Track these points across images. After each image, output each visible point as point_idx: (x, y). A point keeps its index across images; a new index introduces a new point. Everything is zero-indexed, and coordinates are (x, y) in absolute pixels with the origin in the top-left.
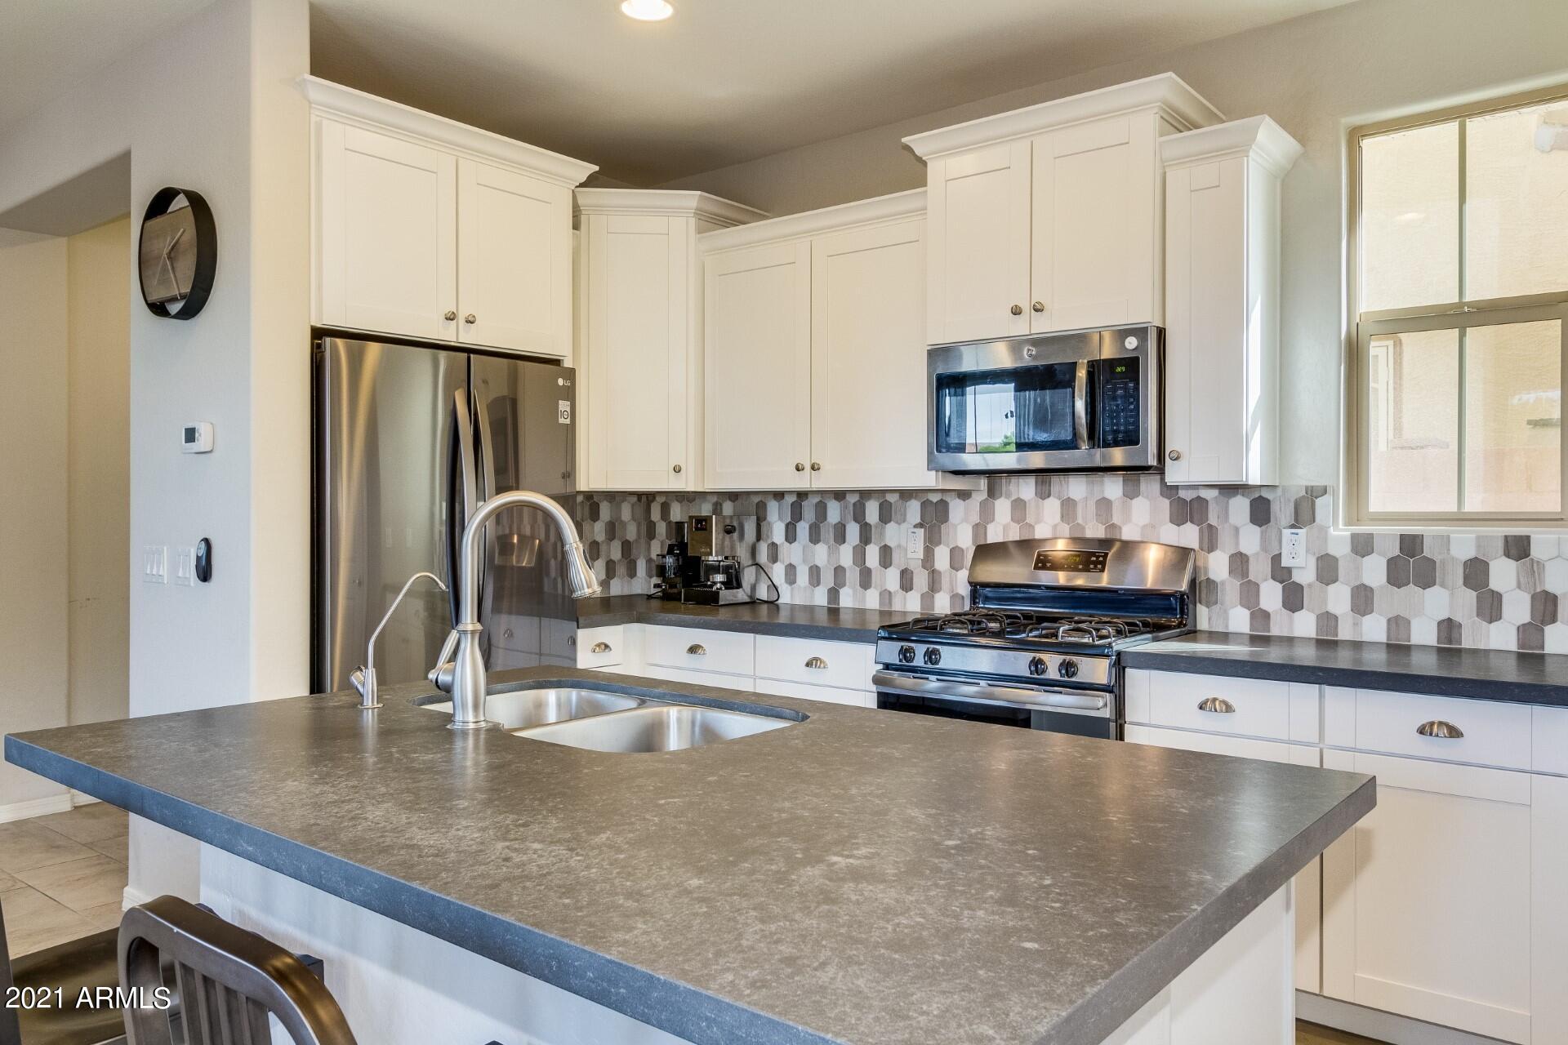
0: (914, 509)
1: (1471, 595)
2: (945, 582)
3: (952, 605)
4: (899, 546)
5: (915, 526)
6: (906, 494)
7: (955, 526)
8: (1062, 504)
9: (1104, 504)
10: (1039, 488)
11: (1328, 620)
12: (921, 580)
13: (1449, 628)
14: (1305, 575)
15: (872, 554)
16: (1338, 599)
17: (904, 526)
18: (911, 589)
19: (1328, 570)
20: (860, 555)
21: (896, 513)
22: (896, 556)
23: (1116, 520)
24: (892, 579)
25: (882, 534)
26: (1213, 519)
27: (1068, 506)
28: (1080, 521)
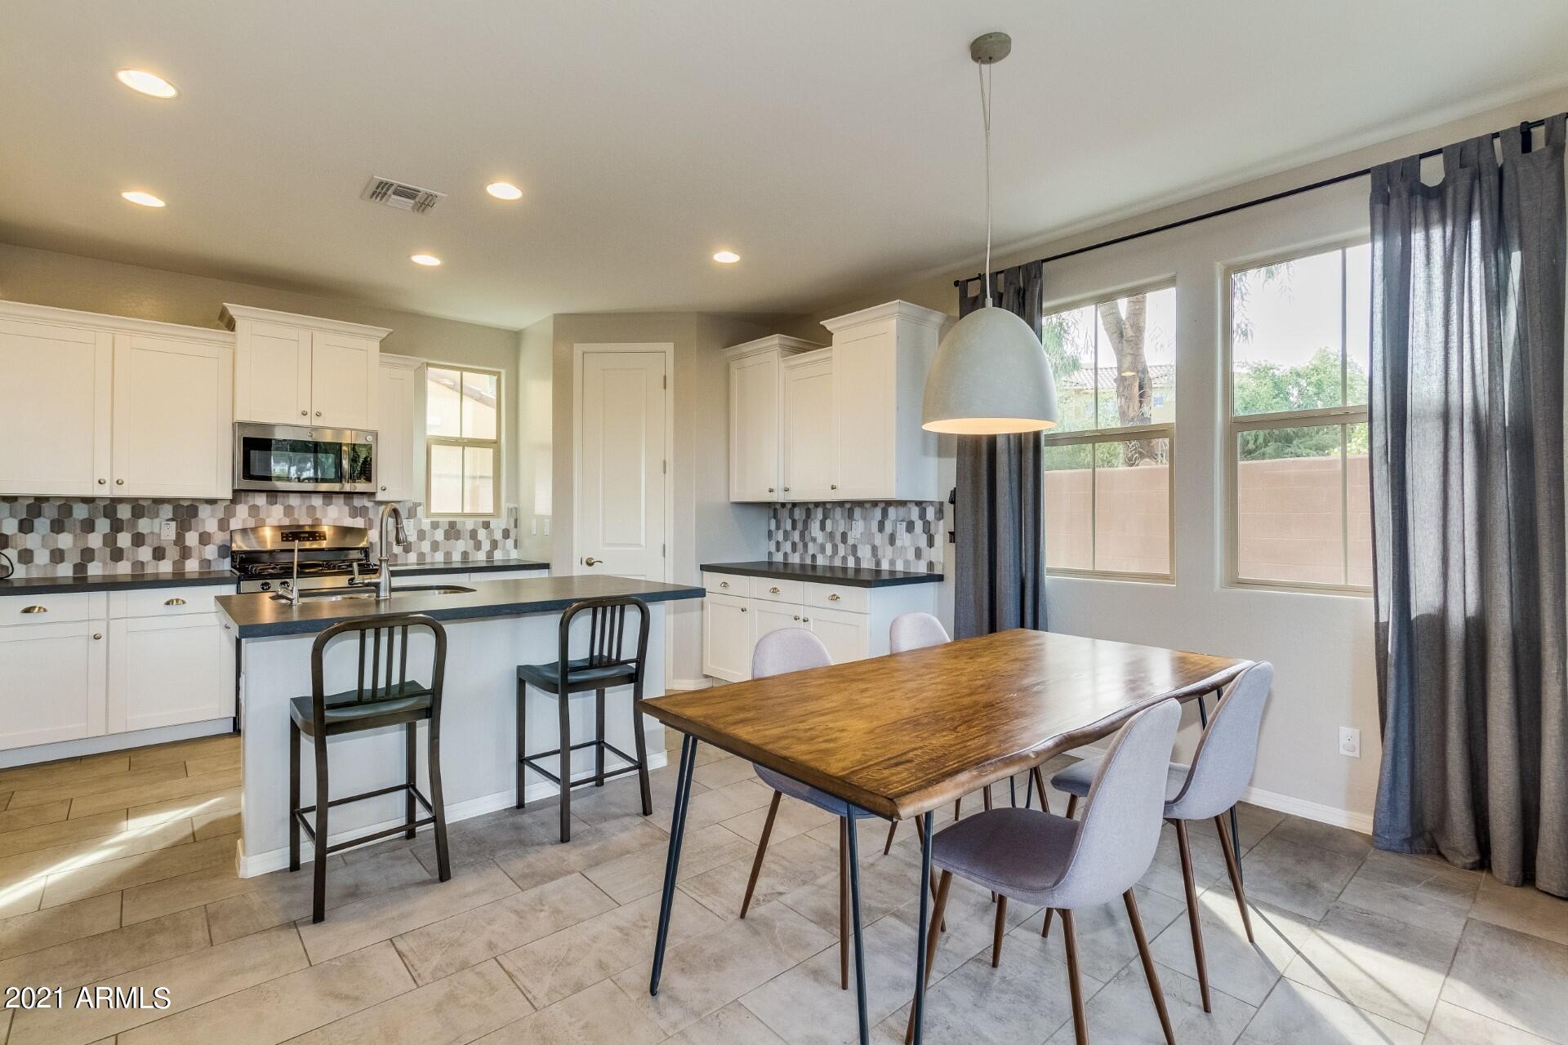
0: (167, 511)
1: (472, 542)
2: (195, 553)
3: (201, 567)
4: (152, 533)
5: (168, 520)
6: (158, 501)
7: (203, 521)
8: (285, 508)
9: (312, 509)
10: (269, 500)
11: (421, 555)
12: (173, 553)
13: (465, 554)
14: (412, 537)
15: (124, 540)
16: (426, 547)
17: (157, 521)
18: (163, 558)
19: (422, 535)
20: (110, 540)
21: (148, 511)
22: (148, 540)
23: (318, 515)
24: (145, 554)
25: (135, 525)
26: (371, 516)
27: (289, 510)
28: (296, 516)
